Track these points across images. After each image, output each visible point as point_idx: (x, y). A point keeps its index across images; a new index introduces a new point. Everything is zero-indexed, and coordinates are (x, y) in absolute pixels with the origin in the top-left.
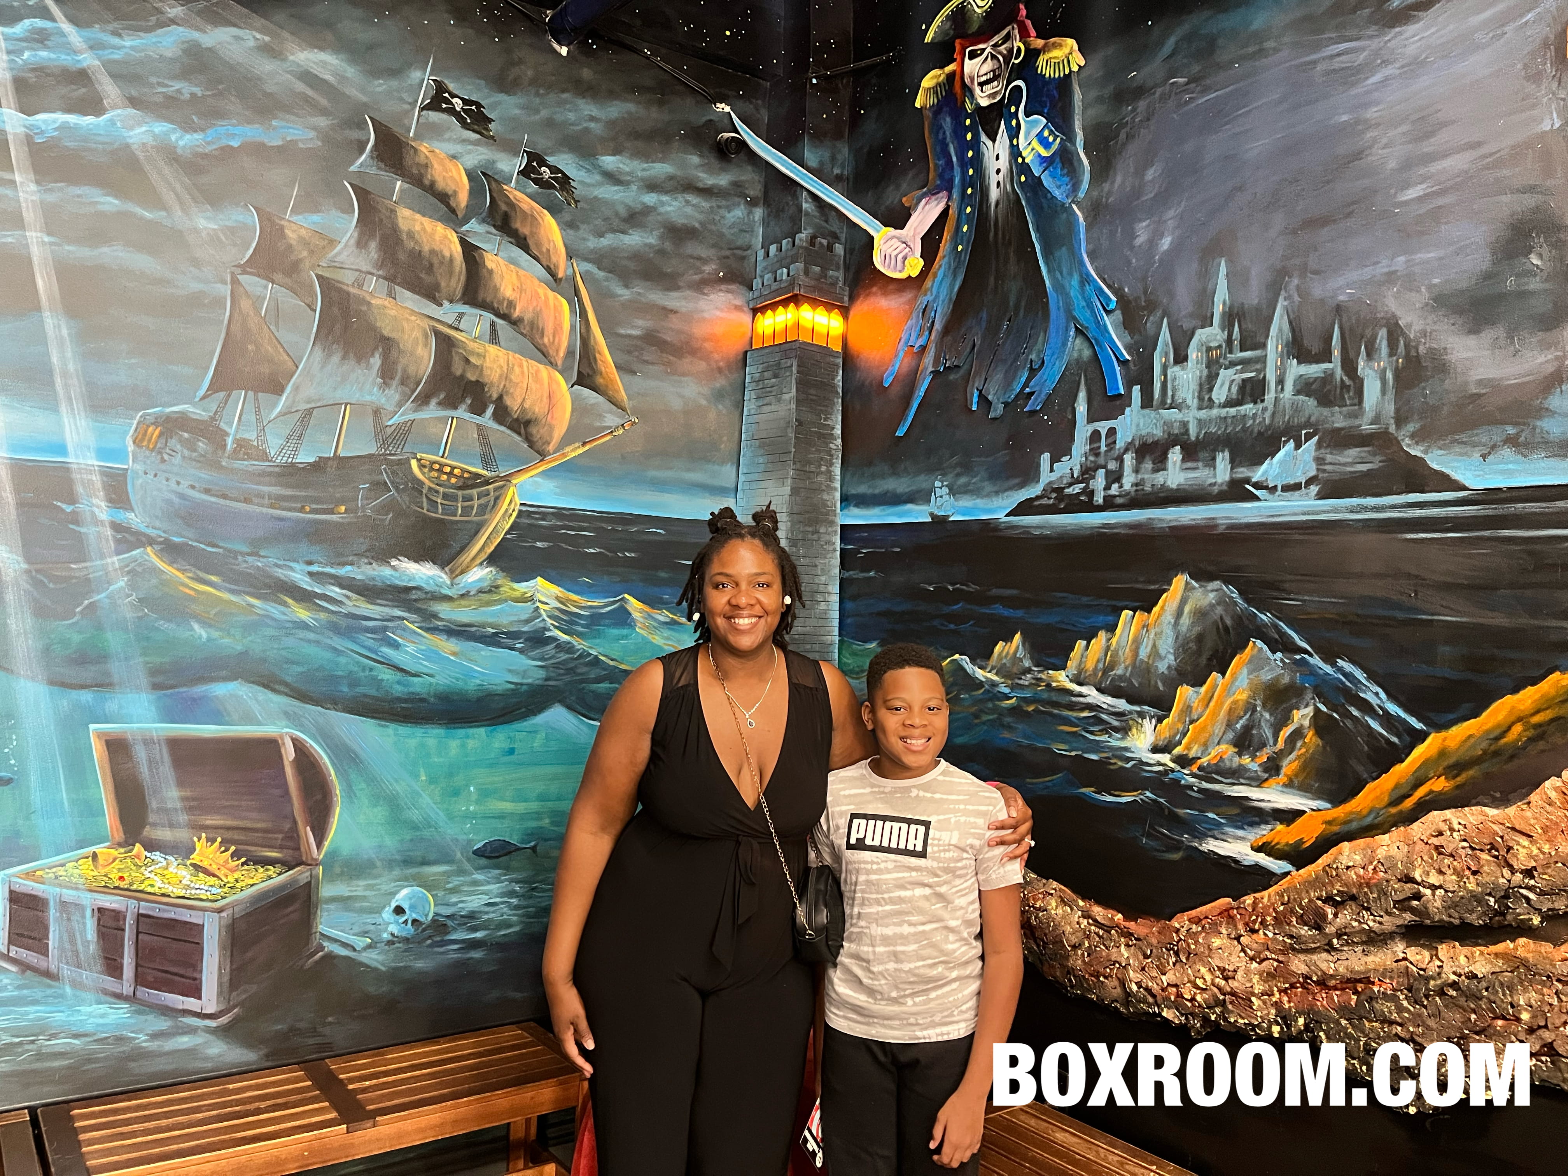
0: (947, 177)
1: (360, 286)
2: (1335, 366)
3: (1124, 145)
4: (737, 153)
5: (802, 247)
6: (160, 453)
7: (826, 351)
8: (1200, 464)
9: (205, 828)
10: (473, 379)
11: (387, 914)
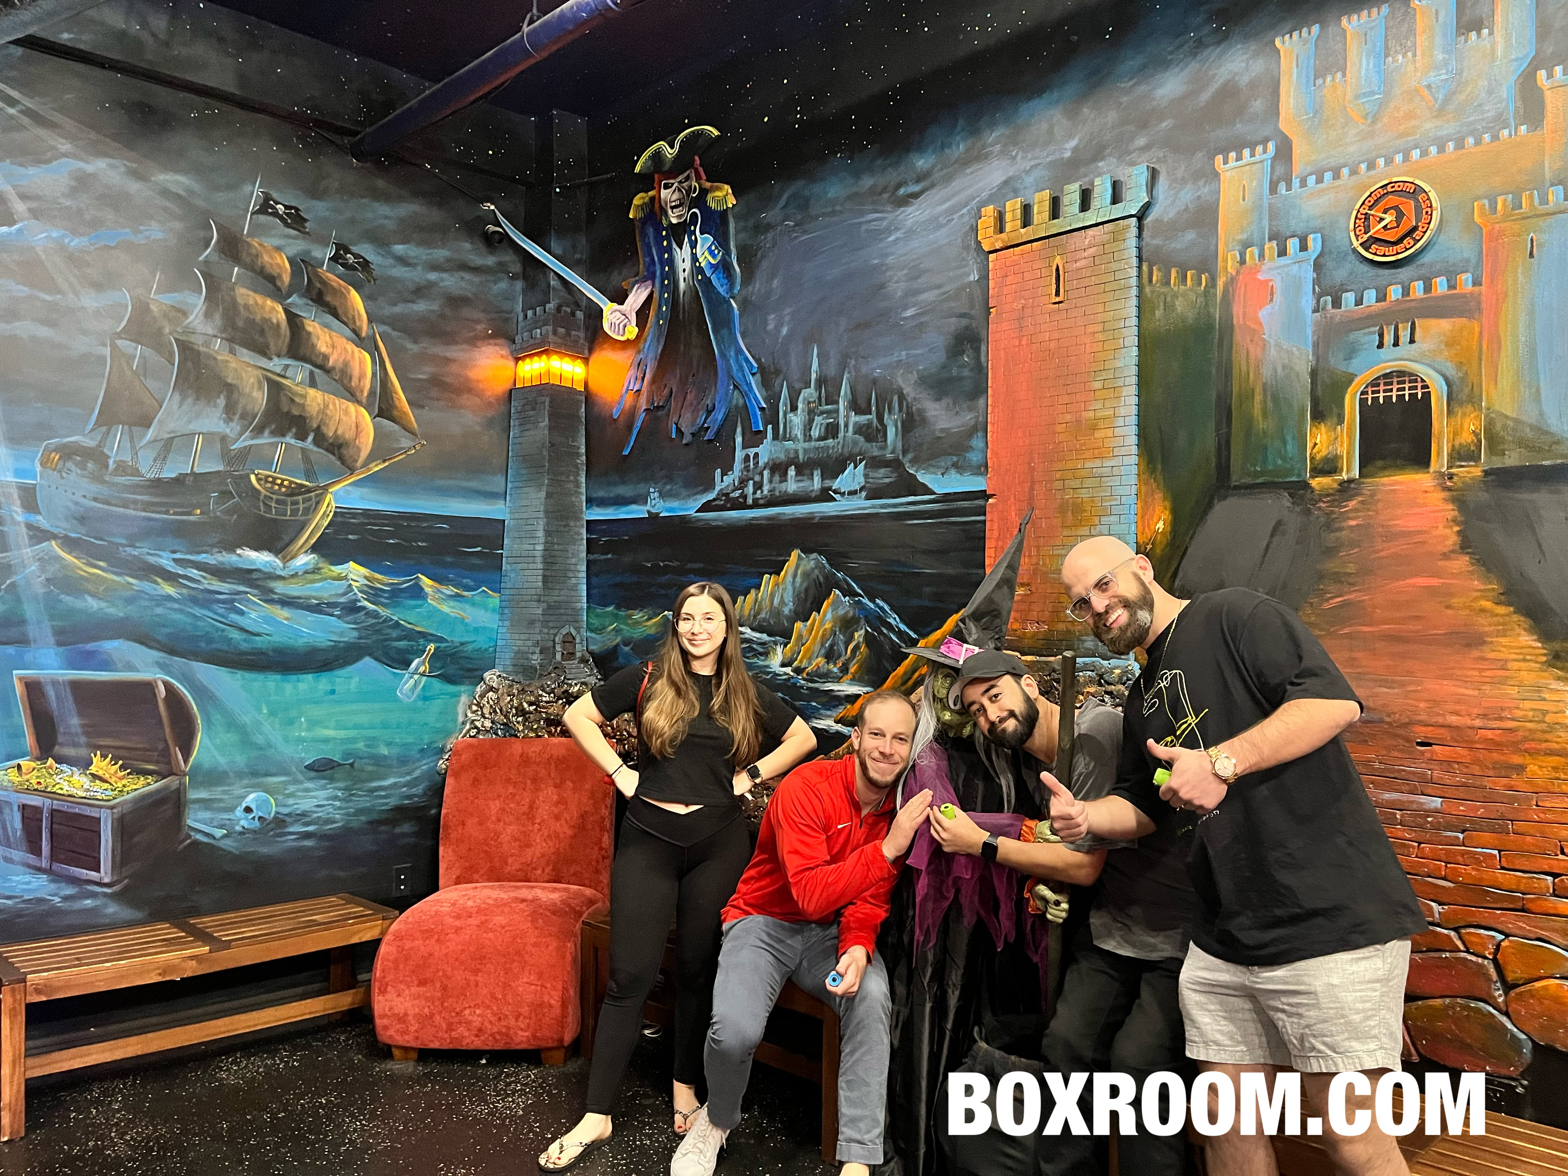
0: (651, 269)
1: (208, 347)
2: (873, 417)
3: (760, 261)
4: (500, 242)
5: (549, 314)
6: (60, 472)
7: (571, 391)
8: (805, 478)
9: (99, 747)
10: (296, 413)
11: (239, 812)
